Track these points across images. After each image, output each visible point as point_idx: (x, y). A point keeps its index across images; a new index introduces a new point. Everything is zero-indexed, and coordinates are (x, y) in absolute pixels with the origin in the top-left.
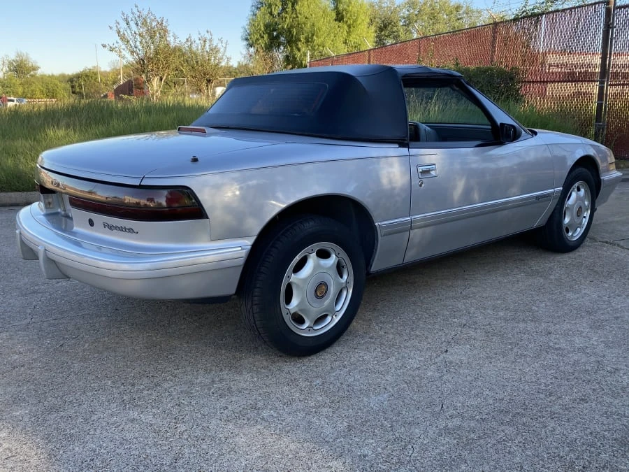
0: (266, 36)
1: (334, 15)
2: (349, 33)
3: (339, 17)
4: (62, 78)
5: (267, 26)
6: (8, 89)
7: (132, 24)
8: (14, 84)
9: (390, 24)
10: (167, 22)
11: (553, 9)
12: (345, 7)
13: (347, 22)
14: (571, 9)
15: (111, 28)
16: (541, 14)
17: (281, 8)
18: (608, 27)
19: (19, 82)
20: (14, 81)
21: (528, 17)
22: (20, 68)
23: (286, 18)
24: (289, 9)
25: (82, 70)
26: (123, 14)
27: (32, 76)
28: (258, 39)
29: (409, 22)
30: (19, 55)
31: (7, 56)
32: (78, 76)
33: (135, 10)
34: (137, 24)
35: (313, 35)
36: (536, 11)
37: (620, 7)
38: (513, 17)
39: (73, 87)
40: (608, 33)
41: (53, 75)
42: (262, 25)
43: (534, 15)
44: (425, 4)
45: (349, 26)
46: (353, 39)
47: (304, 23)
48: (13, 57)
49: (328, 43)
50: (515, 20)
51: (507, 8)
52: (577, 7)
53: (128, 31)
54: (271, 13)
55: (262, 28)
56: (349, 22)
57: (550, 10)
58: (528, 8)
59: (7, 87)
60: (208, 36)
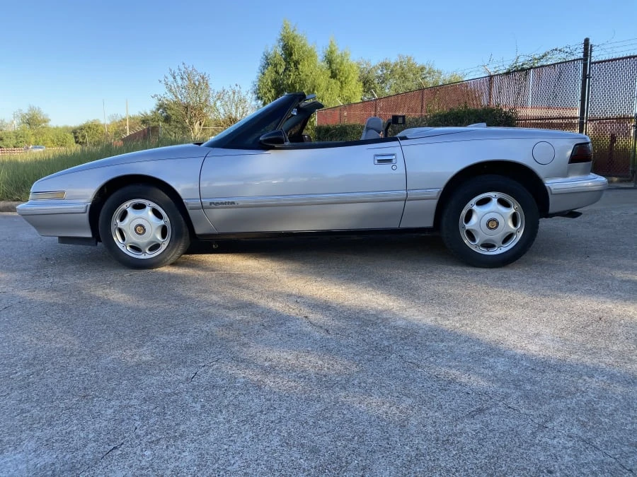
0: (273, 91)
1: (329, 73)
2: (342, 88)
3: (334, 76)
4: (66, 129)
5: (274, 82)
6: (22, 139)
7: (178, 78)
8: (27, 135)
9: (368, 81)
10: (208, 76)
11: (539, 65)
12: (338, 67)
13: (339, 79)
14: (554, 65)
15: (160, 81)
16: (529, 69)
17: (284, 67)
18: (585, 77)
19: (31, 133)
20: (26, 132)
21: (518, 71)
22: (32, 121)
23: (290, 75)
24: (293, 68)
25: (85, 123)
26: (171, 70)
27: (43, 127)
28: (265, 93)
29: (383, 80)
30: (31, 109)
31: (21, 110)
32: (81, 129)
33: (182, 67)
34: (182, 79)
35: (314, 90)
36: (524, 66)
37: (595, 63)
38: (505, 71)
39: (76, 137)
40: (586, 80)
41: (57, 127)
42: (269, 80)
43: (523, 70)
44: (396, 65)
45: (341, 82)
46: (346, 93)
47: (305, 80)
48: (25, 110)
49: (327, 96)
50: (508, 73)
51: (501, 64)
52: (559, 63)
53: (175, 84)
54: (277, 72)
55: (270, 84)
56: (341, 80)
57: (536, 65)
58: (518, 64)
59: (21, 137)
60: (237, 89)
